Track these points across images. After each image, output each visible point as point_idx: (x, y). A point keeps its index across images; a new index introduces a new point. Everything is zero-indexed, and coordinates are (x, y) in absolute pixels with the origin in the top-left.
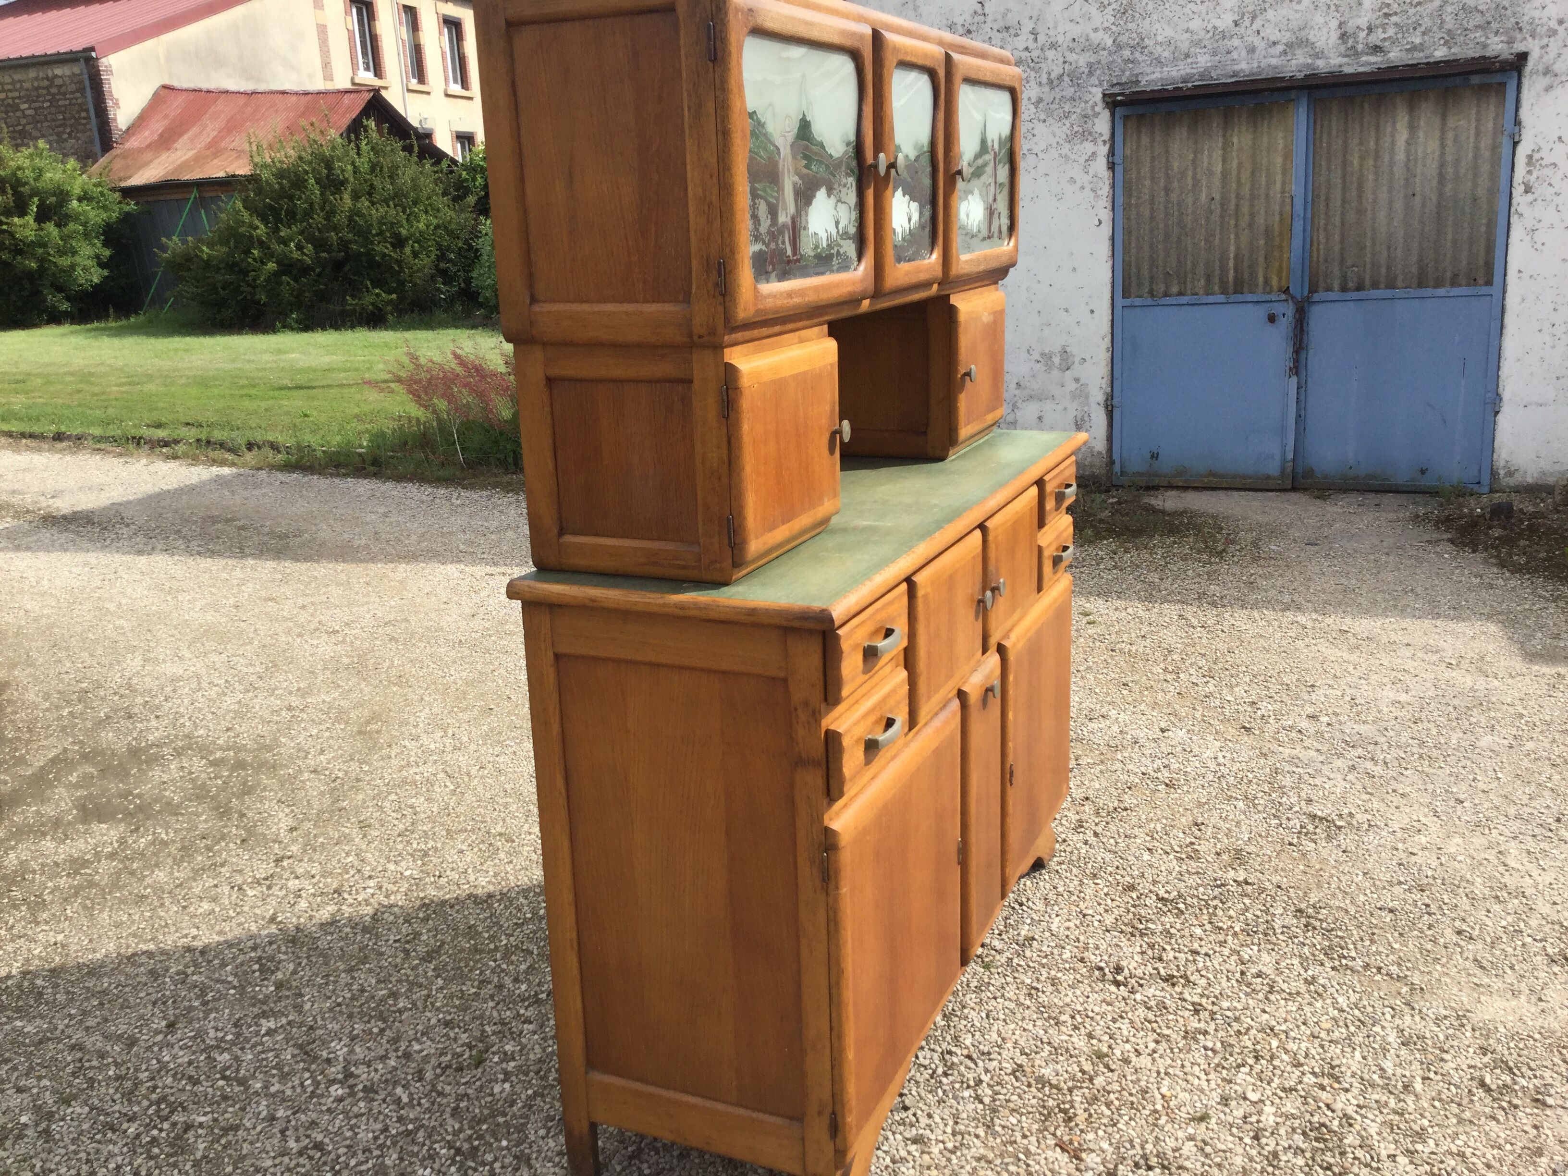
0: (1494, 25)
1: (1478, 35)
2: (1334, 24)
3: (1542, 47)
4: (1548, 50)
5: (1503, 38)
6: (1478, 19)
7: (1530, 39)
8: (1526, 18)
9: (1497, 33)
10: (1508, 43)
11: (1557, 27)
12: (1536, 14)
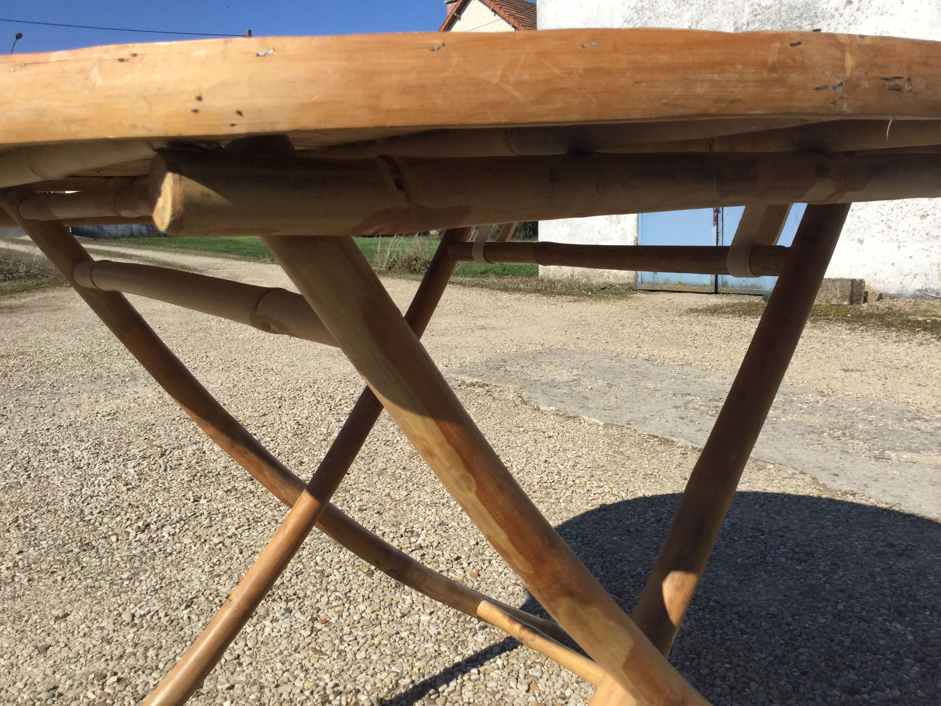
0: (805, 15)
1: (797, 22)
2: (732, 23)
3: (828, 25)
4: (831, 26)
5: (809, 22)
6: (797, 13)
7: (822, 21)
8: (820, 10)
9: (806, 20)
10: (812, 25)
11: (834, 13)
12: (824, 6)
